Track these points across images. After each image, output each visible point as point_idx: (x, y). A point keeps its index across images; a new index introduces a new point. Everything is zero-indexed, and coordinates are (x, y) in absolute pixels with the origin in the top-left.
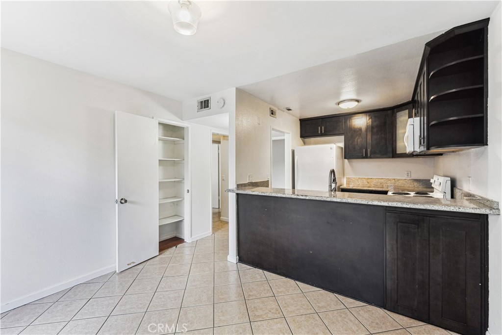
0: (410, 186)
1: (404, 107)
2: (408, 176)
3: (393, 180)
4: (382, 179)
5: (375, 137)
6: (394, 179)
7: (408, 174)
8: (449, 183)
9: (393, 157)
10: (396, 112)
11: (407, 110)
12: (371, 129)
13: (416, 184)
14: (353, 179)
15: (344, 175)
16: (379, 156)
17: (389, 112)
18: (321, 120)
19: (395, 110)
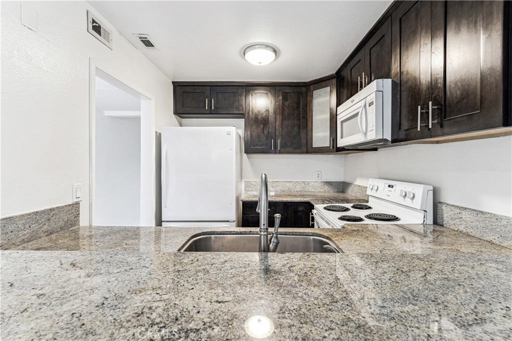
0: (321, 190)
1: (323, 84)
2: (318, 177)
3: (303, 184)
4: (290, 182)
5: (286, 122)
6: (304, 182)
7: (318, 174)
8: (431, 193)
9: (307, 152)
10: (312, 89)
11: (329, 87)
12: (281, 110)
13: (326, 187)
14: (254, 183)
15: (241, 178)
16: (291, 150)
17: (304, 89)
18: (209, 88)
19: (312, 86)
